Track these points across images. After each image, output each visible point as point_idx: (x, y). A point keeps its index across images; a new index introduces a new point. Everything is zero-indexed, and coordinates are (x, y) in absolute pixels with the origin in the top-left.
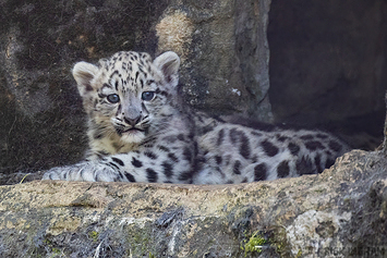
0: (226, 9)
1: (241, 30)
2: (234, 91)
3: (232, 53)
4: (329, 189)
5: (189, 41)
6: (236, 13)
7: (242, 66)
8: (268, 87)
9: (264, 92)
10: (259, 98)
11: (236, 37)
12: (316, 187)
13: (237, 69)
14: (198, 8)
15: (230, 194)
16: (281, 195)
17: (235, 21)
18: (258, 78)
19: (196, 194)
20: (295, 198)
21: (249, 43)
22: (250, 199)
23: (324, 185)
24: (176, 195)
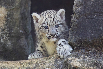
0: (18, 6)
1: (22, 12)
2: (21, 31)
3: (20, 19)
4: (52, 61)
5: (6, 16)
6: (21, 7)
7: (23, 23)
8: (31, 30)
9: (30, 31)
10: (28, 33)
11: (21, 14)
12: (48, 61)
13: (21, 24)
14: (9, 5)
15: (21, 64)
16: (37, 63)
17: (21, 9)
18: (28, 27)
19: (10, 64)
20: (41, 64)
21: (25, 16)
22: (27, 65)
23: (50, 60)
24: (4, 64)
